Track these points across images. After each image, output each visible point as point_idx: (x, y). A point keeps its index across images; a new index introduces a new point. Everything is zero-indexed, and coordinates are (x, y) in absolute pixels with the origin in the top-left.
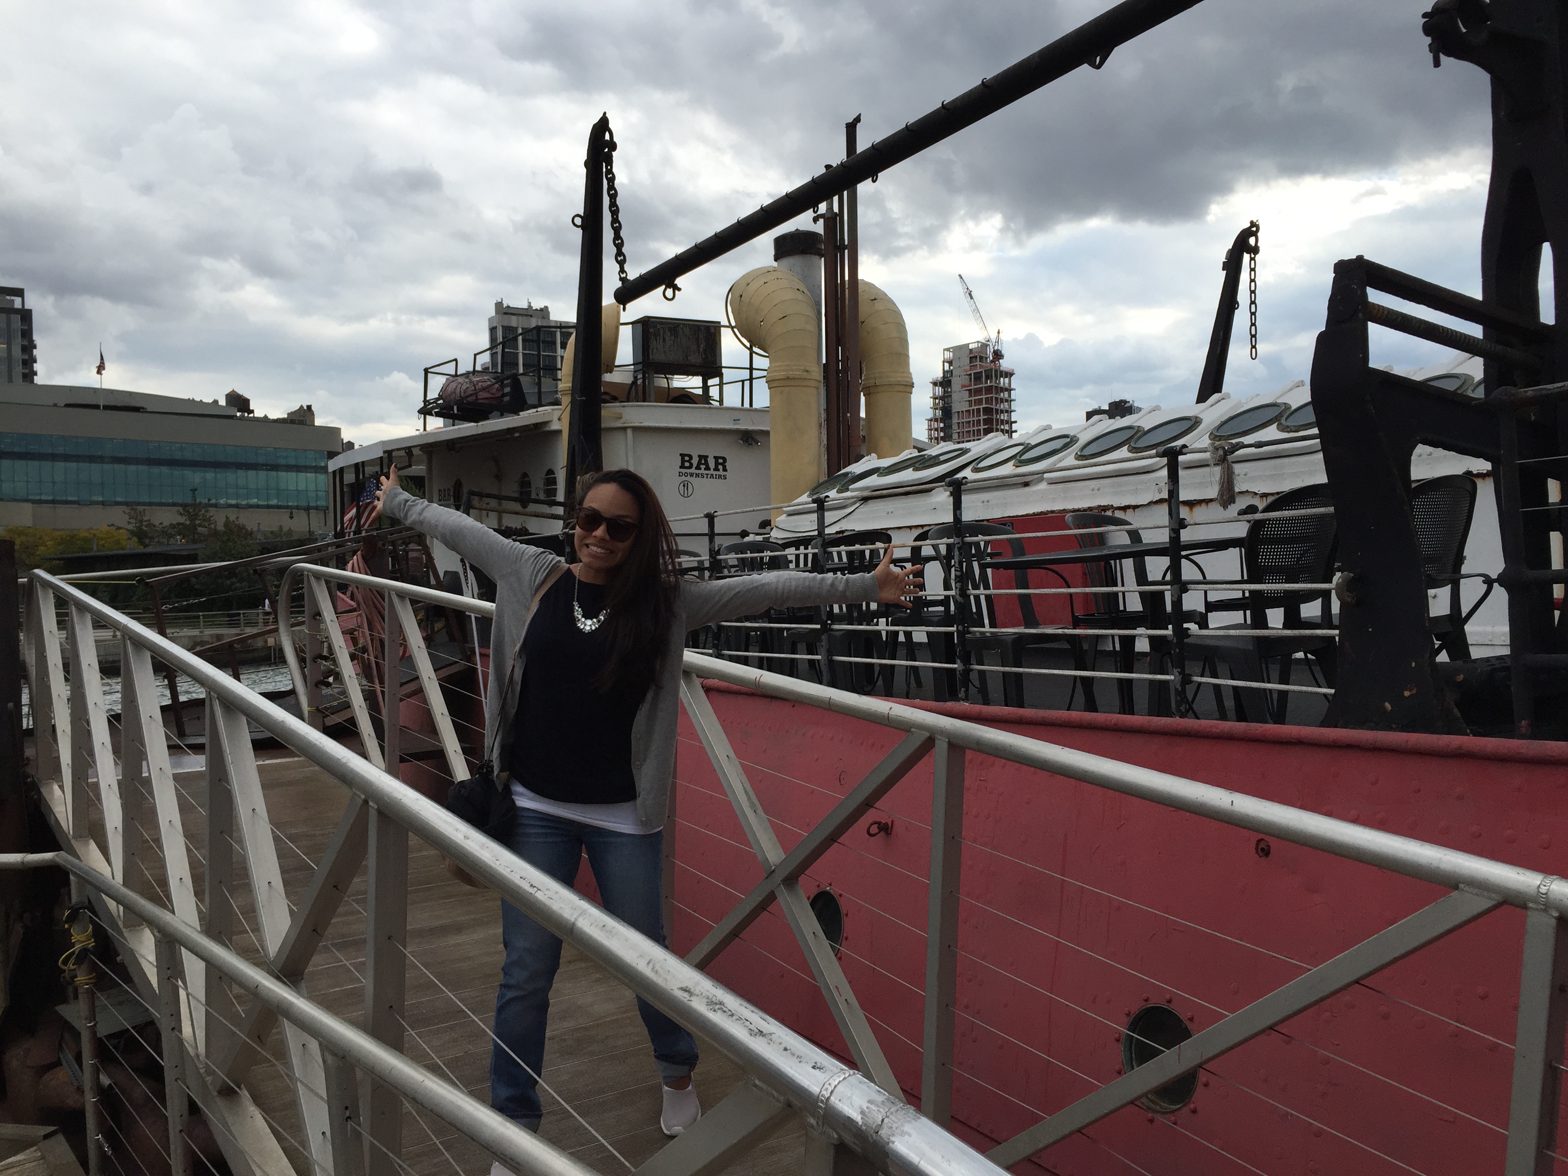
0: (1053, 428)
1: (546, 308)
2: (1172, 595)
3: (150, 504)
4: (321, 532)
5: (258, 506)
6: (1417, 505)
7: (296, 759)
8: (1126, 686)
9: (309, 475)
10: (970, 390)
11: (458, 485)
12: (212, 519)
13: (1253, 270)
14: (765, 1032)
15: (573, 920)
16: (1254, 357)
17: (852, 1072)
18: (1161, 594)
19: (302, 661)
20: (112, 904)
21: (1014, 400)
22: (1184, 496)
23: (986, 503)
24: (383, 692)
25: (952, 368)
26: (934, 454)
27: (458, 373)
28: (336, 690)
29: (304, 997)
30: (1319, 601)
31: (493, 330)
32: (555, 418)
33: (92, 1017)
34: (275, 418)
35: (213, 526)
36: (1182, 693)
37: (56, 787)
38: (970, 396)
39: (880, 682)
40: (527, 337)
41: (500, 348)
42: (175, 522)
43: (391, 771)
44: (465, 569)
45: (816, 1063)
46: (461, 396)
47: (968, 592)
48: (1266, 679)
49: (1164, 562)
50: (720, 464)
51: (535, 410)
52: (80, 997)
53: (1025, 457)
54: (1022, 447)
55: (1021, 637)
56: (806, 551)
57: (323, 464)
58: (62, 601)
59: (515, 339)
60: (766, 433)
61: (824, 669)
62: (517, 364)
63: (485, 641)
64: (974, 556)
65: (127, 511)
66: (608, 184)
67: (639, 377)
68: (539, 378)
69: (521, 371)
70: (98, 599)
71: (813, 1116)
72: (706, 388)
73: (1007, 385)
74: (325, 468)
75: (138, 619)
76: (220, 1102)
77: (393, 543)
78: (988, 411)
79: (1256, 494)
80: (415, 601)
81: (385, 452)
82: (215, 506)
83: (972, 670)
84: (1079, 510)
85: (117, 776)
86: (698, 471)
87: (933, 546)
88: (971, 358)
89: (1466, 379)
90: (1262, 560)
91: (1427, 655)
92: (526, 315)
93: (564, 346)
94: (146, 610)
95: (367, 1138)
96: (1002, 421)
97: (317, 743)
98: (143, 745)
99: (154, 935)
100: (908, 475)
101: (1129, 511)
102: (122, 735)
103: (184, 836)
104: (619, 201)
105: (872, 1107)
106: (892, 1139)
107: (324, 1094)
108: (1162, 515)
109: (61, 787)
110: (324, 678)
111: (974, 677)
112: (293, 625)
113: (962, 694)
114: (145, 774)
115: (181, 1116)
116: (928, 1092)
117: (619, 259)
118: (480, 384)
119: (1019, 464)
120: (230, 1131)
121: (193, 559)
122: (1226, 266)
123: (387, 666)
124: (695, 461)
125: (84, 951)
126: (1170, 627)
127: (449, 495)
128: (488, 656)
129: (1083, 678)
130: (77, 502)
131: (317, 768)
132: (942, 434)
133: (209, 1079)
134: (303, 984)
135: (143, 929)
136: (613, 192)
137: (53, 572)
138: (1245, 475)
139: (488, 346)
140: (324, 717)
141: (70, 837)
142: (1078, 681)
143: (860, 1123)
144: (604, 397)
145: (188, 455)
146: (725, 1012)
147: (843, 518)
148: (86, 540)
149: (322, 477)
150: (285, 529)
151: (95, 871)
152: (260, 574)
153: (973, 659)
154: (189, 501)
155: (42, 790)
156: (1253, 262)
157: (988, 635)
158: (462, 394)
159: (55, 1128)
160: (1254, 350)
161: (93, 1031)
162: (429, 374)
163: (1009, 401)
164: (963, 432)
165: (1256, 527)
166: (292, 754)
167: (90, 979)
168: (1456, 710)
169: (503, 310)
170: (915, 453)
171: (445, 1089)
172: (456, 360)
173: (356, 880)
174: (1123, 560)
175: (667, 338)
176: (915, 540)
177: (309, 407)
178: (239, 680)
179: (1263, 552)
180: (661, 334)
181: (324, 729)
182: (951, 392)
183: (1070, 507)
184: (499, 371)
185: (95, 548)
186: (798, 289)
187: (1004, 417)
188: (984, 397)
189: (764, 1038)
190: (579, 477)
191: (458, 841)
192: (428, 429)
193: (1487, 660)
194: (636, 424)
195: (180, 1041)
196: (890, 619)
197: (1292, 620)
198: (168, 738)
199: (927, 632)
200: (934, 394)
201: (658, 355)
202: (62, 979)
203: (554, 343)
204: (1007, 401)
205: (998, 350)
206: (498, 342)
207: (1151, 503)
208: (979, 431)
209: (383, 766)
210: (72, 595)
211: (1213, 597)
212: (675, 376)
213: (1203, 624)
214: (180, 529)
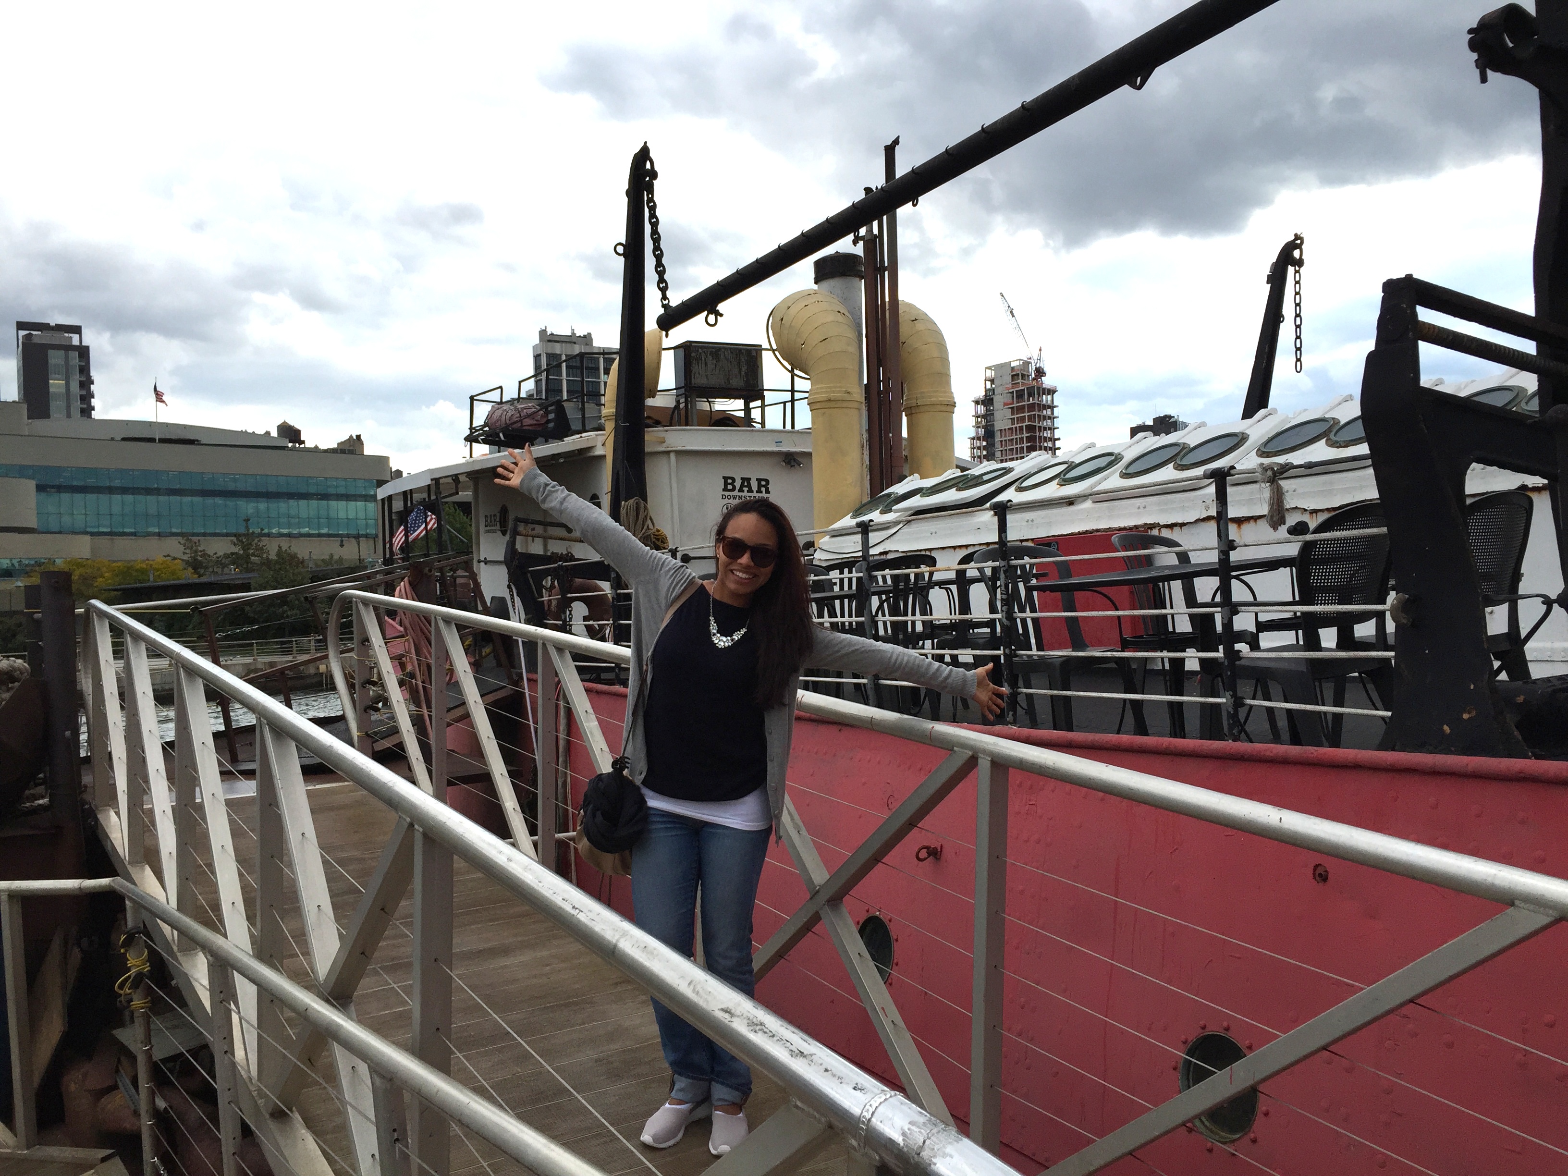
0: (1097, 446)
1: (589, 334)
2: (1222, 618)
3: (204, 535)
4: (371, 560)
5: (309, 535)
6: (1472, 523)
7: (346, 783)
8: (1176, 709)
9: (359, 503)
10: (1012, 408)
11: (504, 511)
12: (265, 548)
13: (1297, 282)
14: (805, 1053)
15: (614, 941)
16: (1298, 370)
17: (893, 1093)
18: (1211, 616)
19: (351, 687)
20: (166, 929)
21: (1057, 417)
22: (1232, 513)
23: (1031, 523)
24: (430, 717)
25: (993, 386)
26: (977, 474)
27: (504, 400)
28: (385, 716)
29: (352, 1019)
30: (1373, 622)
31: (537, 357)
32: (599, 444)
33: (148, 1040)
34: (326, 448)
35: (265, 556)
36: (1234, 716)
37: (112, 814)
38: (1013, 414)
39: (927, 705)
40: (571, 364)
41: (544, 374)
42: (229, 552)
43: (439, 796)
44: (512, 595)
45: (857, 1084)
46: (506, 423)
47: (1015, 615)
48: (1320, 702)
49: (1213, 582)
50: (764, 486)
51: (579, 436)
52: (136, 1020)
53: (1069, 476)
54: (1067, 465)
55: (1068, 660)
56: (850, 575)
57: (372, 493)
58: (117, 630)
59: (559, 366)
60: (809, 455)
61: (871, 693)
62: (561, 391)
63: (532, 666)
64: (1020, 577)
65: (183, 542)
66: (650, 212)
67: (681, 402)
68: (583, 405)
69: (565, 397)
70: (154, 629)
71: (854, 1137)
72: (748, 410)
73: (1049, 402)
74: (375, 496)
75: (193, 649)
76: (272, 1125)
77: (441, 570)
78: (1031, 428)
79: (1305, 510)
80: (462, 627)
81: (432, 480)
82: (268, 535)
83: (1019, 694)
84: (1125, 529)
85: (171, 802)
86: (740, 494)
87: (978, 569)
88: (1013, 376)
89: (1518, 392)
90: (1314, 580)
91: (1486, 677)
92: (570, 342)
93: (607, 372)
94: (200, 638)
95: (415, 1160)
96: (1045, 438)
97: (364, 767)
98: (196, 772)
99: (207, 958)
100: (951, 496)
101: (1176, 529)
102: (176, 760)
103: (237, 861)
104: (661, 229)
105: (913, 1128)
106: (934, 1160)
107: (372, 1115)
108: (1209, 535)
109: (118, 814)
110: (373, 704)
111: (1021, 699)
112: (342, 652)
113: (1010, 718)
114: (198, 800)
115: (234, 1139)
116: (976, 1116)
117: (661, 286)
118: (525, 411)
119: (1062, 483)
120: (282, 1154)
121: (247, 588)
122: (1270, 279)
123: (433, 690)
124: (738, 484)
125: (140, 976)
126: (1221, 648)
127: (495, 520)
128: (536, 681)
129: (1132, 701)
130: (134, 534)
131: (365, 792)
132: (985, 453)
133: (261, 1102)
134: (352, 1008)
135: (196, 954)
136: (655, 220)
137: (109, 603)
138: (1294, 491)
139: (532, 373)
140: (373, 743)
141: (126, 863)
142: (1128, 706)
143: (902, 1144)
144: (648, 421)
145: (241, 487)
146: (765, 1033)
147: (887, 538)
148: (143, 572)
149: (371, 506)
150: (336, 557)
151: (152, 897)
152: (310, 601)
153: (1021, 683)
154: (242, 530)
155: (99, 816)
156: (1297, 275)
157: (1036, 658)
158: (508, 421)
159: (112, 1151)
160: (1299, 363)
161: (149, 1054)
162: (475, 402)
163: (1052, 418)
164: (1006, 450)
165: (1307, 547)
166: (342, 779)
167: (145, 1003)
168: (1516, 733)
169: (546, 338)
170: (958, 473)
171: (490, 1111)
172: (501, 387)
173: (403, 903)
174: (1171, 582)
175: (709, 363)
176: (959, 563)
177: (358, 437)
178: (291, 708)
179: (1315, 573)
180: (703, 359)
181: (373, 754)
182: (993, 410)
183: (1116, 524)
184: (544, 397)
185: (151, 579)
186: (839, 312)
187: (1047, 434)
188: (1026, 414)
189: (804, 1060)
190: (623, 502)
191: (501, 863)
192: (473, 456)
193: (1548, 680)
194: (679, 448)
195: (233, 1065)
196: (936, 641)
197: (1346, 640)
198: (220, 764)
199: (973, 655)
200: (976, 412)
201: (699, 380)
202: (118, 1004)
203: (598, 369)
204: (1050, 418)
205: (1040, 367)
206: (543, 369)
207: (1198, 521)
208: (1022, 448)
209: (430, 789)
210: (127, 624)
211: (1263, 618)
212: (717, 400)
213: (1255, 645)
214: (234, 559)
